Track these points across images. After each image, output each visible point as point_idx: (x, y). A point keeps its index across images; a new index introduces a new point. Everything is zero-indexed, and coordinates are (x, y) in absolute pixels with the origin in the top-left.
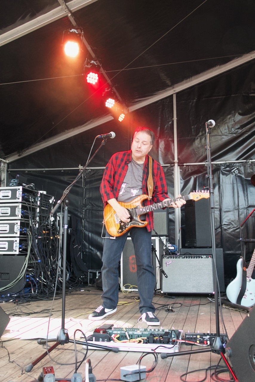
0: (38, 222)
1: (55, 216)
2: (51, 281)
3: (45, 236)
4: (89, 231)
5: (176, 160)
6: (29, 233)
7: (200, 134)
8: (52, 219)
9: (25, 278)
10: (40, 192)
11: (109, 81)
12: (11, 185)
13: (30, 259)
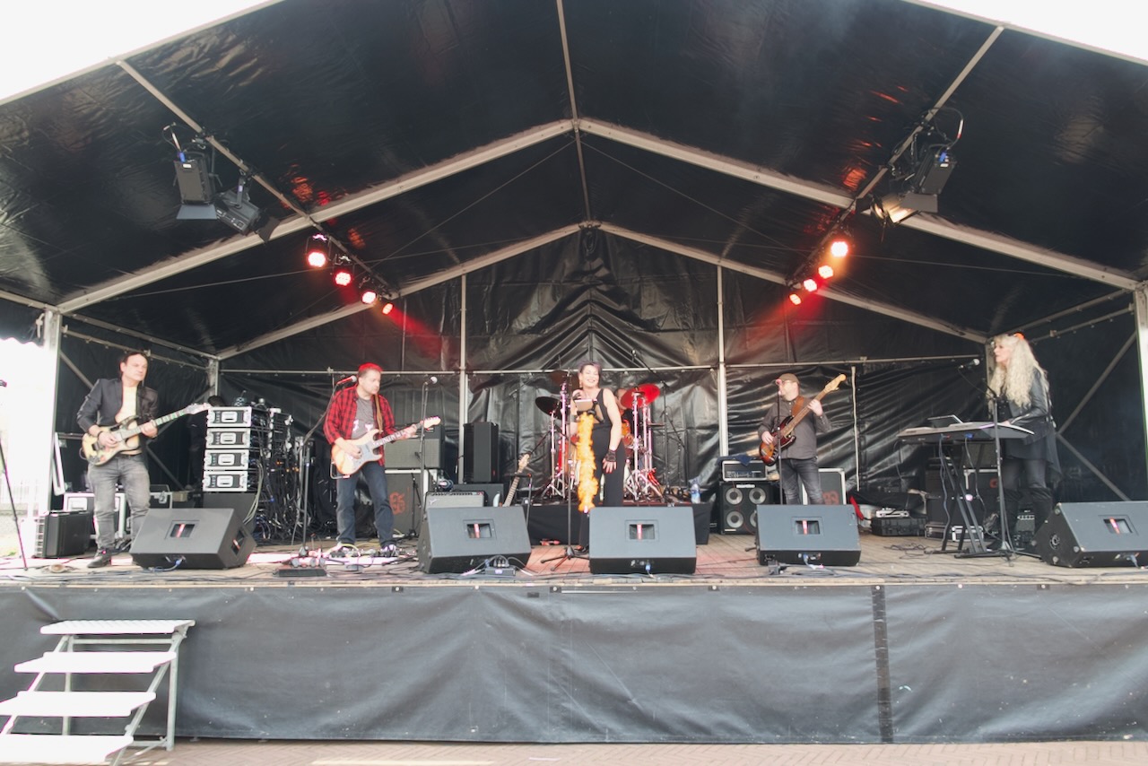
0: (270, 451)
1: (292, 442)
2: (287, 526)
3: (280, 469)
5: (463, 366)
6: (260, 466)
7: (497, 332)
8: (289, 446)
9: (255, 520)
10: (273, 410)
11: (368, 269)
12: (236, 404)
13: (260, 498)
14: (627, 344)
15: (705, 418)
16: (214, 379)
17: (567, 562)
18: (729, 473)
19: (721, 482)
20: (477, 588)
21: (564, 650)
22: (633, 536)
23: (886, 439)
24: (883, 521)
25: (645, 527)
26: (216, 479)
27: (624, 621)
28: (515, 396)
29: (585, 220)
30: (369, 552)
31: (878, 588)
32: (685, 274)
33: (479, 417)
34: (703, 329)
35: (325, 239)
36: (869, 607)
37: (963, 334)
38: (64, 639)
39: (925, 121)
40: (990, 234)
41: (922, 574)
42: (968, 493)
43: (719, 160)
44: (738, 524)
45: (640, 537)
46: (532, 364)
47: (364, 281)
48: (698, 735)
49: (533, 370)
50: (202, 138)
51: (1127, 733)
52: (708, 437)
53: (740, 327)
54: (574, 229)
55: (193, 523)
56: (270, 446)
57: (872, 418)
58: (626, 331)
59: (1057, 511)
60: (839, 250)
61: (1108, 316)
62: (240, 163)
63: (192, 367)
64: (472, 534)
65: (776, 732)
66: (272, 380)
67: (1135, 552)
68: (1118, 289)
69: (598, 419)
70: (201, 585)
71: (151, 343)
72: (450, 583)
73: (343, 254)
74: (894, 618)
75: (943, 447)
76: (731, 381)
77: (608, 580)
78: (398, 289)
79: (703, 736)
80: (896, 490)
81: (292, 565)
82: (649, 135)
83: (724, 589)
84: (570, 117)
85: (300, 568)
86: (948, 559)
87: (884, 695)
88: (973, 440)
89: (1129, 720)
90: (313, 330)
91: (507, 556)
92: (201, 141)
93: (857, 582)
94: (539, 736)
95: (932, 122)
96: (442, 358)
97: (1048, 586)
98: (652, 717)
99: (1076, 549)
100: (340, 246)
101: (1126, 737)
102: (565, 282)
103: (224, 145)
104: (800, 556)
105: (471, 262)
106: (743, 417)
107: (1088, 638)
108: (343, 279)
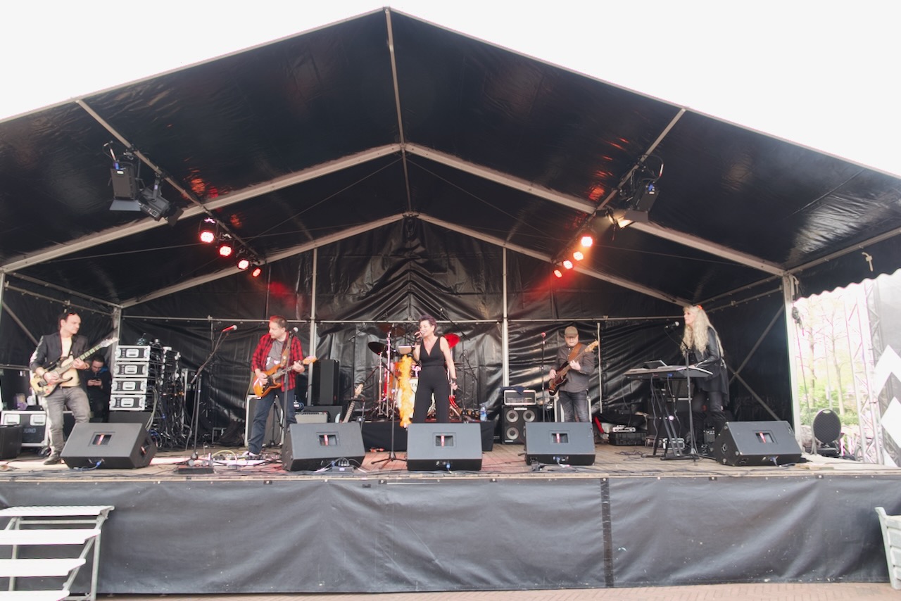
0: (163, 379)
1: (179, 372)
2: (174, 437)
3: (170, 393)
4: (217, 388)
5: (313, 317)
6: (155, 391)
7: (339, 292)
8: (177, 376)
9: (150, 432)
10: (166, 349)
11: (244, 243)
12: (138, 343)
13: (155, 415)
14: (436, 303)
15: (493, 359)
16: (117, 323)
17: (390, 463)
18: (509, 399)
19: (503, 406)
20: (326, 481)
21: (387, 526)
22: (438, 444)
23: (621, 375)
24: (617, 435)
25: (446, 437)
26: (120, 401)
27: (431, 504)
28: (353, 341)
29: (408, 211)
30: (243, 456)
31: (604, 480)
32: (479, 252)
33: (324, 356)
34: (492, 293)
35: (213, 222)
36: (599, 493)
37: (674, 301)
38: (13, 520)
39: (640, 162)
40: (688, 235)
41: (635, 470)
42: (671, 415)
43: (504, 176)
44: (515, 437)
45: (443, 444)
46: (365, 316)
47: (240, 252)
48: (481, 585)
49: (366, 320)
50: (131, 152)
51: (766, 578)
52: (494, 373)
53: (519, 292)
54: (399, 217)
55: (110, 434)
56: (163, 376)
57: (611, 360)
58: (435, 293)
59: (726, 428)
60: (587, 242)
61: (767, 293)
62: (156, 169)
63: (100, 314)
64: (323, 443)
65: (535, 581)
66: (163, 325)
67: (776, 455)
68: (772, 275)
69: (415, 360)
70: (119, 480)
71: (70, 295)
72: (306, 478)
73: (226, 232)
74: (615, 501)
75: (653, 383)
76: (511, 331)
77: (420, 475)
78: (265, 257)
79: (484, 585)
80: (627, 412)
81: (188, 465)
82: (454, 157)
83: (501, 480)
84: (399, 142)
85: (194, 467)
86: (657, 461)
87: (608, 554)
88: (673, 378)
89: (768, 569)
90: (198, 287)
91: (348, 458)
92: (130, 154)
93: (591, 476)
94: (369, 588)
95: (644, 163)
96: (297, 310)
97: (716, 478)
98: (449, 573)
99: (737, 453)
100: (224, 226)
101: (766, 580)
102: (391, 256)
103: (146, 156)
104: (554, 458)
105: (321, 239)
106: (520, 358)
107: (742, 514)
108: (225, 251)
